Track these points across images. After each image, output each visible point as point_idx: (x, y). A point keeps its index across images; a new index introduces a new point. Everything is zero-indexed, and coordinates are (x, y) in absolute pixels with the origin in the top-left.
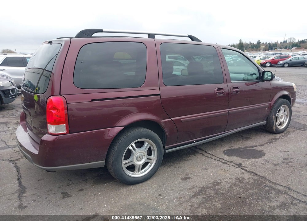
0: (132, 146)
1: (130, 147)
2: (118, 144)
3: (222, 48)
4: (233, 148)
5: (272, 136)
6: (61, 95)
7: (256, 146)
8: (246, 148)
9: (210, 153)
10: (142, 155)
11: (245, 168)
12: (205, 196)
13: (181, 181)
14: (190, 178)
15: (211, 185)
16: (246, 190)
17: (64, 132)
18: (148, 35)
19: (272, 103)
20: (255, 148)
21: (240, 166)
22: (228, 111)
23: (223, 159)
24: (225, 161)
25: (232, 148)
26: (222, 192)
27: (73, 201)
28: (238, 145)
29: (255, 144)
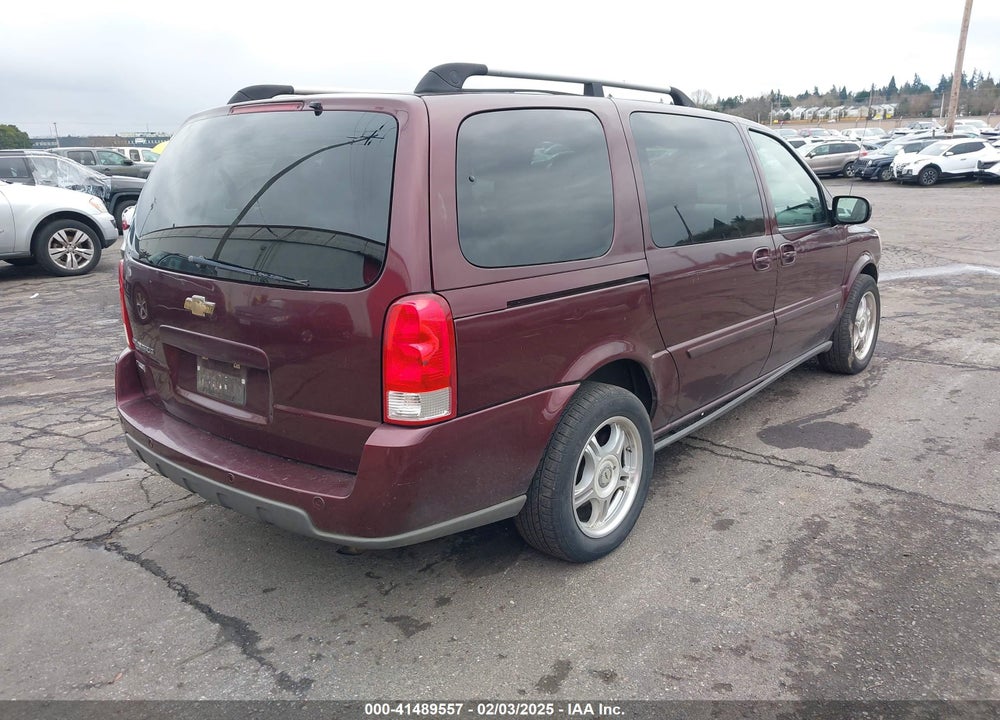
0: (591, 444)
1: (589, 447)
2: (564, 439)
3: (750, 130)
4: (774, 423)
5: (845, 383)
6: (435, 292)
7: (829, 413)
8: (809, 420)
9: (724, 443)
10: (609, 468)
11: (851, 477)
12: (818, 565)
13: (714, 532)
14: (733, 521)
15: (804, 532)
16: (903, 534)
17: (445, 413)
18: (582, 85)
19: (849, 286)
20: (829, 418)
21: (832, 471)
22: (774, 315)
23: (774, 457)
24: (789, 464)
25: (769, 424)
26: (848, 547)
27: (453, 640)
28: (781, 415)
29: (820, 408)
